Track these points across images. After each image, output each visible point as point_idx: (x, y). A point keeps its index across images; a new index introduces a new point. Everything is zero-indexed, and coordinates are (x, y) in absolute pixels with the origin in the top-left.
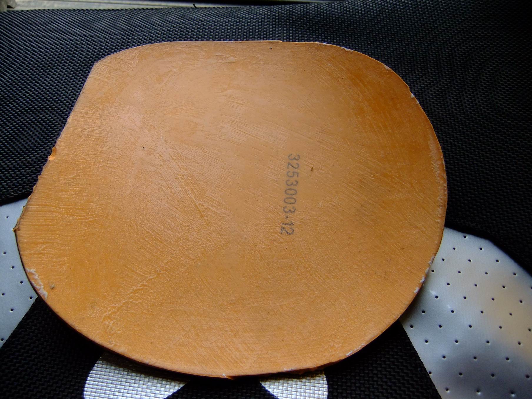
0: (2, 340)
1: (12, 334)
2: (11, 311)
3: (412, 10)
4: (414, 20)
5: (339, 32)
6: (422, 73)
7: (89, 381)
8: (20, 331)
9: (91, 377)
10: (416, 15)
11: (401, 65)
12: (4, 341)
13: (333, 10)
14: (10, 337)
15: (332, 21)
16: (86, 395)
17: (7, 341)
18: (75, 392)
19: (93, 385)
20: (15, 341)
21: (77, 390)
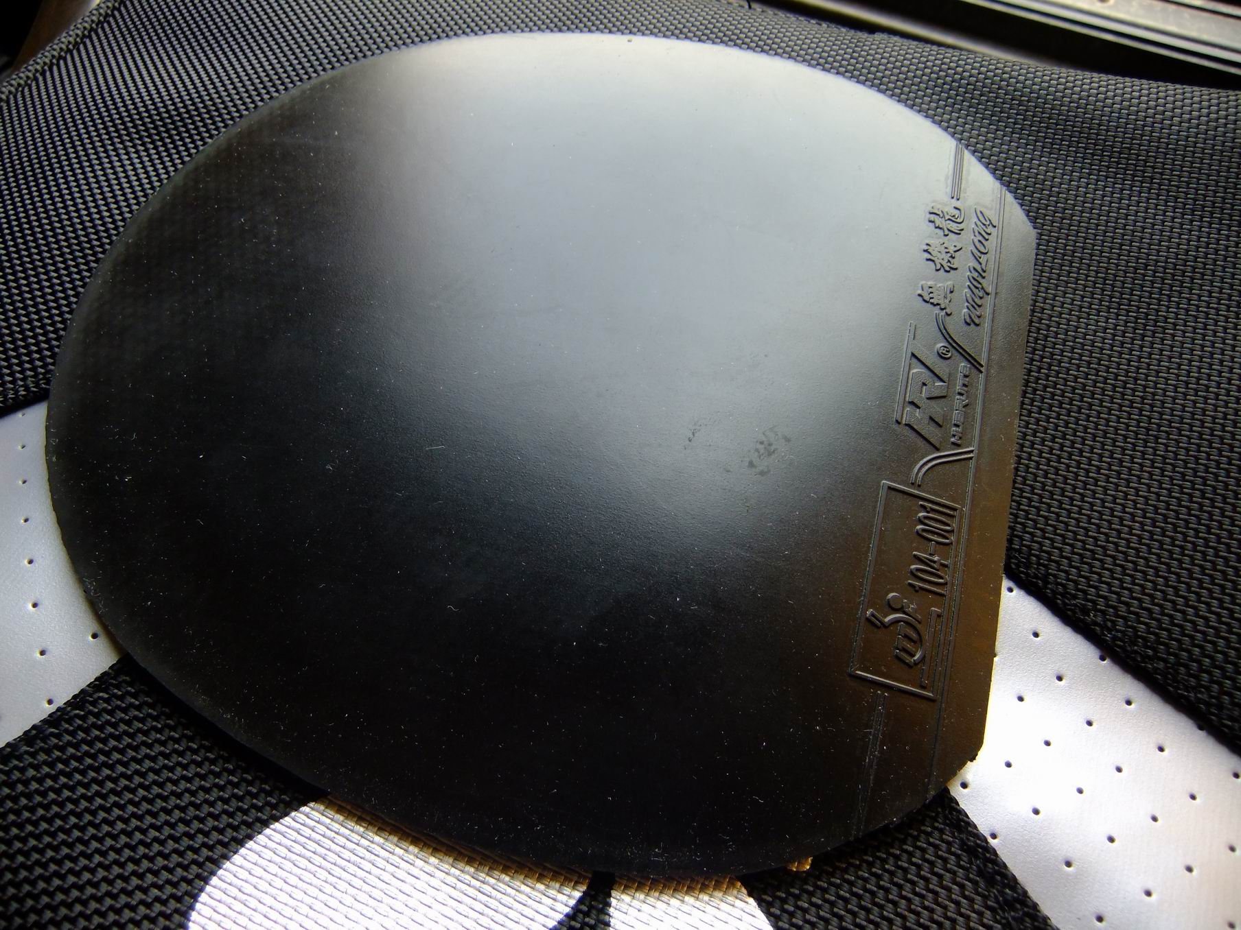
0: (50, 702)
1: (75, 697)
2: (90, 638)
7: (214, 887)
8: (96, 696)
9: (220, 879)
12: (52, 708)
14: (67, 704)
16: (193, 922)
17: (59, 709)
18: (173, 904)
19: (220, 901)
20: (77, 716)
21: (179, 899)
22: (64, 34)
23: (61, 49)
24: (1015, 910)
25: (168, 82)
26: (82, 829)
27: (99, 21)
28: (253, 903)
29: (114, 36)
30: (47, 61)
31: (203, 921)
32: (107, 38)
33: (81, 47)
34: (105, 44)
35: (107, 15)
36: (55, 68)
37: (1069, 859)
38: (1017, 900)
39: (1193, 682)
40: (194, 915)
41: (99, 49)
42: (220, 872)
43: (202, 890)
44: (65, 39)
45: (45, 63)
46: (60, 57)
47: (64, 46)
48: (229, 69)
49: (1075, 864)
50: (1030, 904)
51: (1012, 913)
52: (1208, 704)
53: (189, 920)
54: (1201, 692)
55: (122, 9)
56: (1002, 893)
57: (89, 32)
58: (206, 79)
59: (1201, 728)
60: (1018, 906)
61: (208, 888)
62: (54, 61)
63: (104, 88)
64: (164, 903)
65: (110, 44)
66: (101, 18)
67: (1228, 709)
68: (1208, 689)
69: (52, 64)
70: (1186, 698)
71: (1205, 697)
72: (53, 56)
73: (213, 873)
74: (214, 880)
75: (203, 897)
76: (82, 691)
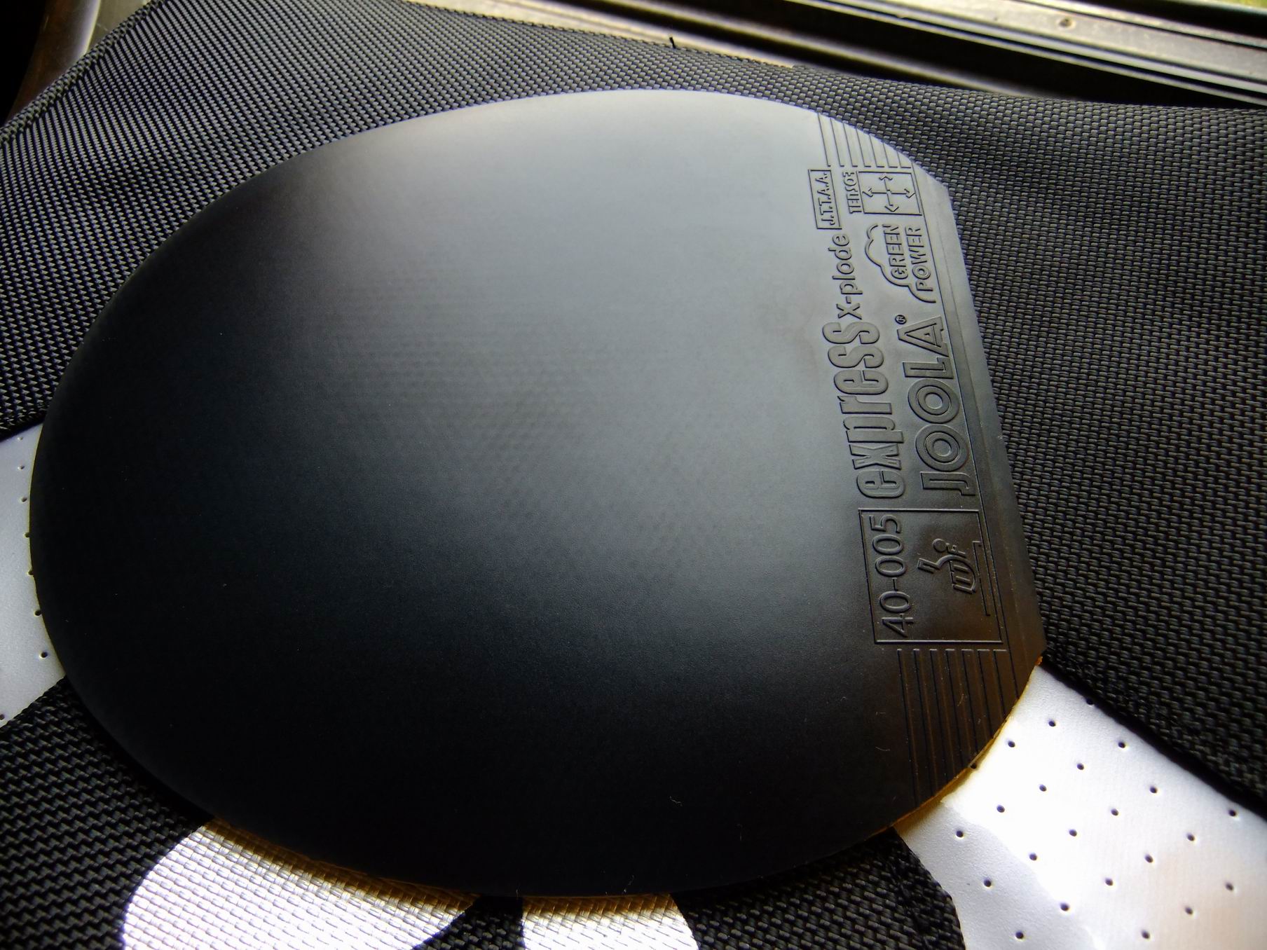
1: (24, 711)
2: (40, 657)
3: (1235, 157)
4: (1232, 184)
5: (1016, 176)
6: (1219, 328)
7: (151, 881)
8: (44, 709)
9: (157, 873)
10: (1242, 171)
11: (1165, 296)
13: (1015, 116)
14: (18, 717)
15: (1005, 146)
16: (131, 913)
17: (9, 723)
18: (113, 898)
19: (156, 894)
20: (26, 729)
21: (118, 893)
22: (31, 104)
23: (28, 118)
24: (907, 878)
25: (124, 143)
26: (29, 832)
27: (65, 91)
28: (187, 894)
29: (77, 103)
30: (14, 129)
31: (139, 911)
32: (70, 105)
33: (47, 115)
34: (69, 111)
35: (72, 84)
36: (21, 136)
37: (961, 830)
38: (909, 869)
39: (1081, 658)
40: (131, 907)
41: (62, 117)
42: (157, 867)
43: (139, 884)
44: (31, 108)
45: (12, 132)
46: (27, 126)
47: (30, 115)
48: (181, 128)
49: (966, 833)
50: (922, 872)
51: (905, 882)
52: (1095, 680)
53: (126, 911)
54: (1089, 669)
55: (86, 78)
56: (897, 864)
57: (55, 101)
58: (159, 138)
59: (1090, 702)
60: (911, 875)
61: (145, 882)
62: (21, 129)
63: (64, 152)
64: (104, 896)
65: (72, 111)
66: (66, 88)
67: (1113, 683)
68: (1095, 665)
69: (19, 132)
70: (1075, 674)
71: (1092, 673)
72: (20, 125)
73: (150, 868)
74: (151, 875)
75: (140, 890)
76: (32, 706)
